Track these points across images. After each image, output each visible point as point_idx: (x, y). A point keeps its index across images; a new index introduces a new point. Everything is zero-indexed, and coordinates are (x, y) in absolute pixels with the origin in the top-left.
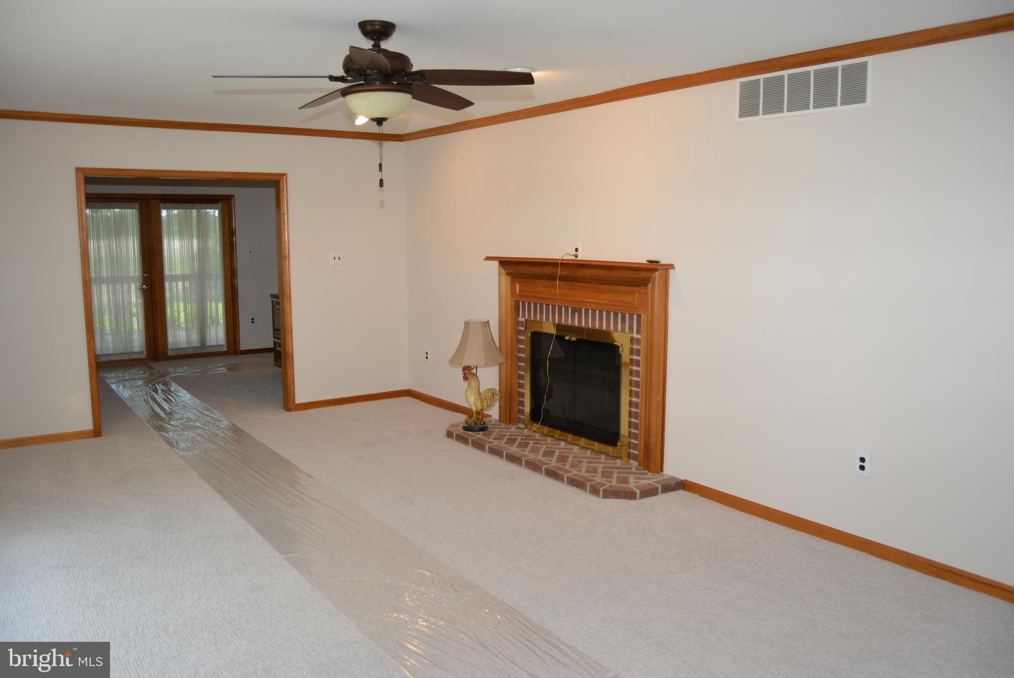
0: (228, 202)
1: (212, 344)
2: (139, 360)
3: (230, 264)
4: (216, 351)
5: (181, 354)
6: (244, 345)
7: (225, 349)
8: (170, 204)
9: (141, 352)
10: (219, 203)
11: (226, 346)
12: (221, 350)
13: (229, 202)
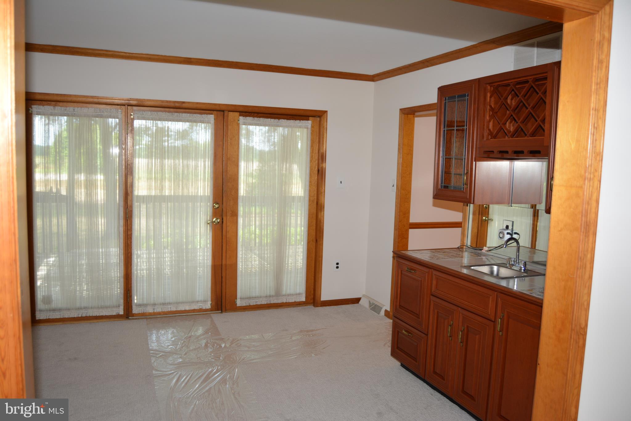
0: (319, 119)
1: (288, 292)
2: (201, 310)
3: (316, 195)
4: (293, 301)
5: (252, 304)
6: (326, 295)
7: (303, 299)
8: (251, 118)
9: (205, 301)
10: (308, 120)
11: (304, 295)
12: (298, 300)
13: (320, 121)
